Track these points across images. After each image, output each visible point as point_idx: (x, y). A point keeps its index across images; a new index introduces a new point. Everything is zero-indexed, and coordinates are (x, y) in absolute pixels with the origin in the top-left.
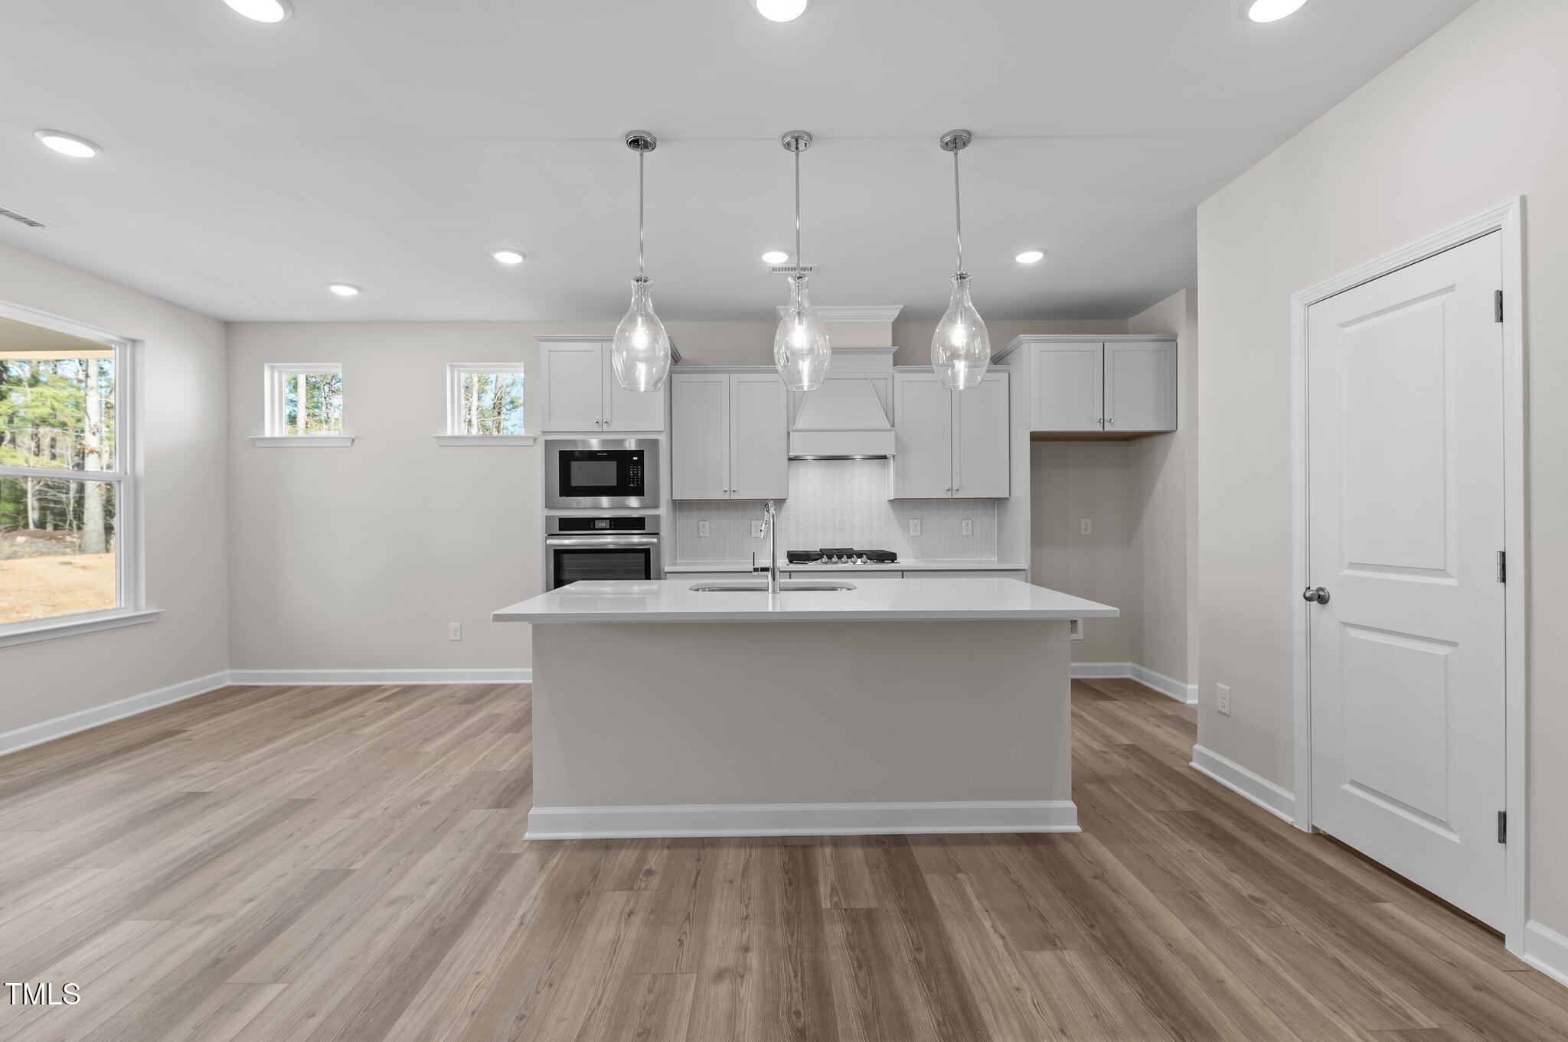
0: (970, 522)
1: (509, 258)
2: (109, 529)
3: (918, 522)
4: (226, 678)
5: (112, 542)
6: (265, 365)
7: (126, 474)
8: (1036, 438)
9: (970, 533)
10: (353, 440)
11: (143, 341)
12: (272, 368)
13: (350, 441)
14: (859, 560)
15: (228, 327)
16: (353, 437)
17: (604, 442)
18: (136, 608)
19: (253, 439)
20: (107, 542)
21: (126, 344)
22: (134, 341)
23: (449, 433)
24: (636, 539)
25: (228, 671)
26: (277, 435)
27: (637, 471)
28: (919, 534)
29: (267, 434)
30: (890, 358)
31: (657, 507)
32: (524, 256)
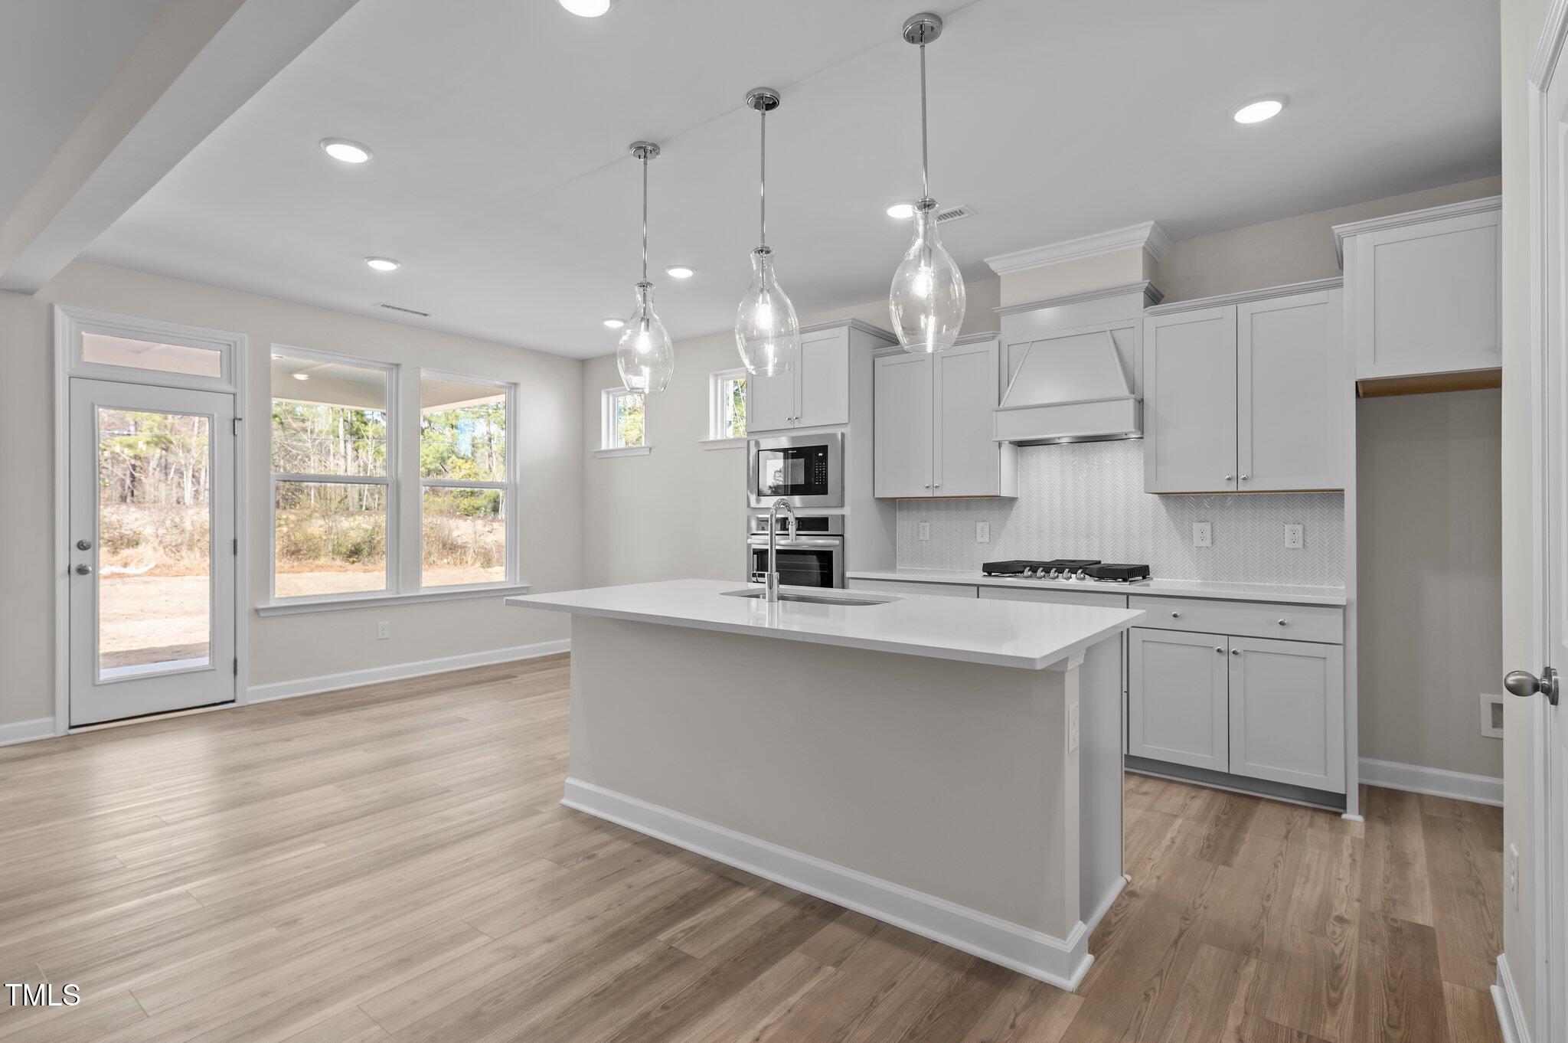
0: (1299, 528)
1: (681, 274)
3: (1207, 527)
6: (603, 392)
7: (511, 482)
8: (1368, 392)
9: (1299, 545)
10: (651, 449)
11: (521, 383)
12: (608, 393)
13: (649, 449)
14: (1073, 576)
15: (583, 364)
16: (650, 446)
17: (793, 439)
18: (515, 582)
19: (596, 452)
21: (511, 388)
22: (515, 385)
23: (712, 437)
24: (820, 541)
26: (611, 447)
27: (822, 468)
28: (1209, 545)
29: (604, 447)
30: (1140, 298)
31: (842, 506)
32: (692, 269)
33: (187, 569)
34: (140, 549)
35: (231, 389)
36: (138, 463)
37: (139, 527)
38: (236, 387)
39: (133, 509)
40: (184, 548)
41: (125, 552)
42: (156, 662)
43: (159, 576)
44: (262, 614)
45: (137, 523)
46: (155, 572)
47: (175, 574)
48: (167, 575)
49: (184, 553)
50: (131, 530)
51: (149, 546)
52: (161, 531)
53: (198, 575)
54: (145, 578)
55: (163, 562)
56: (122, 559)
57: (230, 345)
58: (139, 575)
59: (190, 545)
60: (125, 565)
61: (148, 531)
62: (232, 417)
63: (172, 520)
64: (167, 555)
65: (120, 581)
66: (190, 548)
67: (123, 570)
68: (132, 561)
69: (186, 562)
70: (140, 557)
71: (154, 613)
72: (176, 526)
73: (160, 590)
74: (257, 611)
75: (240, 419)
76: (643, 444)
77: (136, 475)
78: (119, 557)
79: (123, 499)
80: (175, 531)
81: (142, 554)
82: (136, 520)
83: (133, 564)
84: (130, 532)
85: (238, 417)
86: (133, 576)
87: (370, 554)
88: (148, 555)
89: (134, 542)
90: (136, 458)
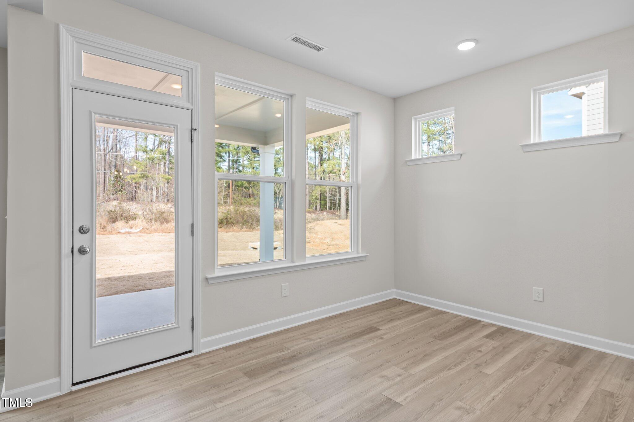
2: (347, 210)
4: (392, 294)
5: (348, 215)
6: (412, 118)
7: (354, 183)
10: (461, 155)
11: (361, 112)
12: (415, 119)
13: (460, 156)
15: (395, 100)
16: (461, 153)
18: (358, 253)
19: (406, 161)
20: (347, 215)
21: (354, 116)
22: (357, 114)
25: (394, 290)
26: (417, 157)
29: (413, 157)
33: (155, 230)
34: (137, 221)
35: (189, 106)
36: (137, 186)
37: (137, 211)
38: (192, 105)
39: (134, 204)
40: (153, 220)
41: (131, 222)
42: (141, 291)
43: (144, 233)
44: (210, 282)
45: (136, 210)
46: (142, 231)
47: (150, 232)
48: (147, 233)
49: (153, 223)
50: (133, 212)
51: (140, 220)
52: (145, 213)
53: (159, 233)
54: (138, 234)
55: (145, 227)
56: (130, 225)
57: (188, 71)
58: (136, 233)
59: (156, 219)
60: (131, 228)
61: (140, 213)
62: (190, 128)
63: (149, 208)
64: (147, 224)
65: (129, 235)
66: (156, 220)
67: (130, 230)
68: (133, 226)
69: (154, 227)
70: (137, 225)
71: (142, 250)
72: (150, 211)
73: (144, 240)
74: (207, 279)
75: (195, 130)
76: (454, 153)
77: (136, 190)
78: (128, 225)
79: (132, 200)
80: (150, 213)
81: (137, 224)
82: (136, 208)
83: (134, 227)
84: (133, 213)
85: (194, 128)
86: (134, 233)
87: (226, 224)
88: (140, 223)
89: (134, 218)
90: (136, 184)
